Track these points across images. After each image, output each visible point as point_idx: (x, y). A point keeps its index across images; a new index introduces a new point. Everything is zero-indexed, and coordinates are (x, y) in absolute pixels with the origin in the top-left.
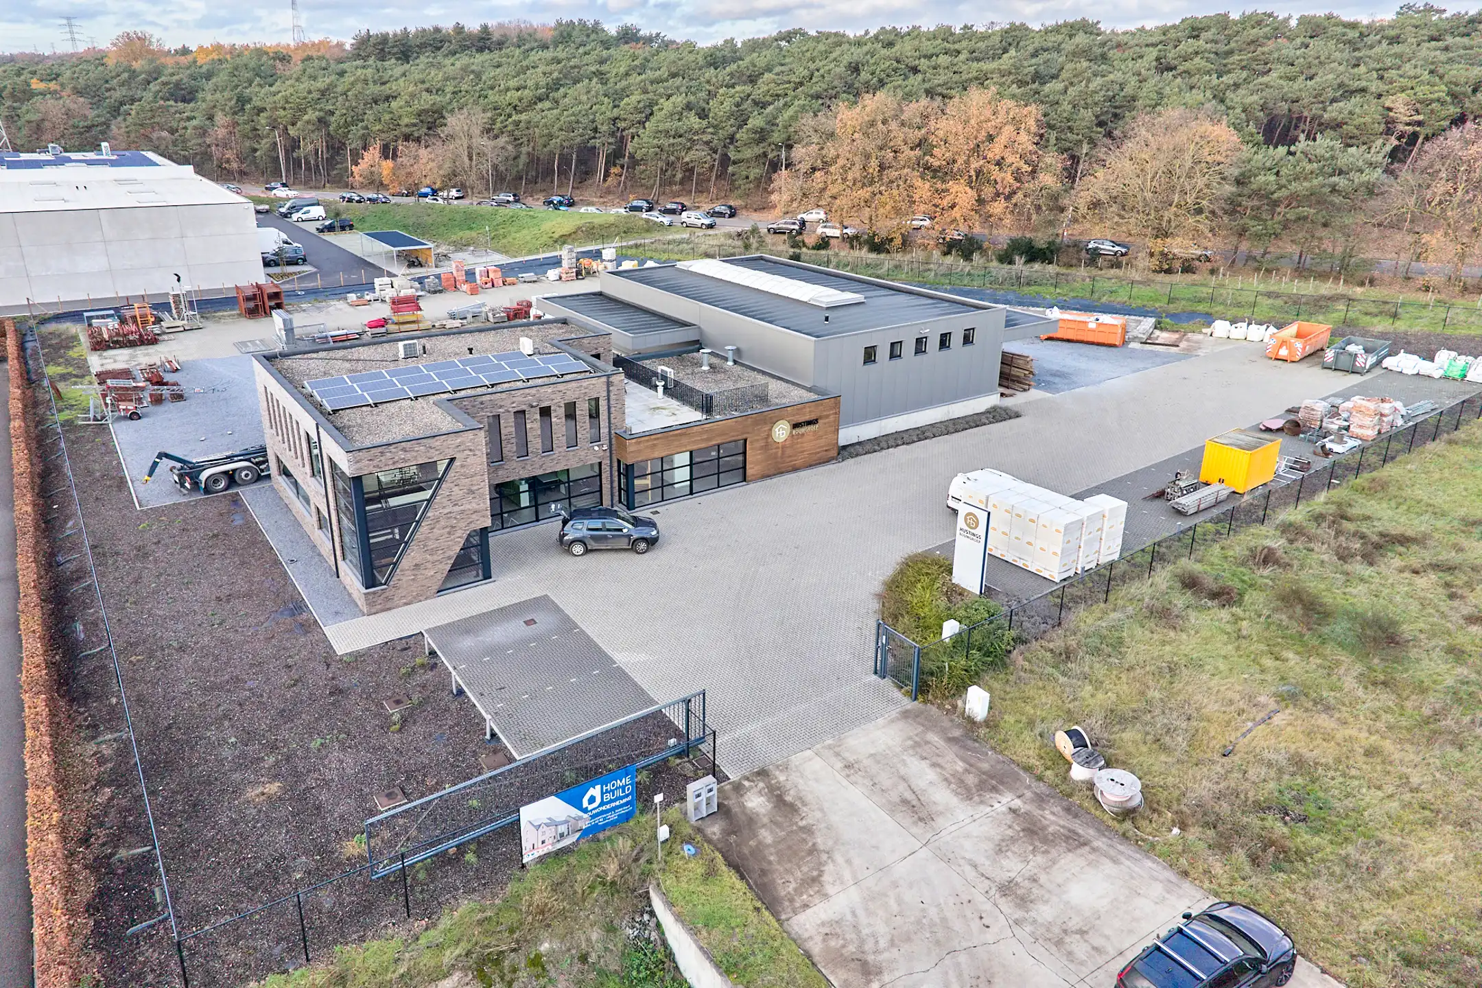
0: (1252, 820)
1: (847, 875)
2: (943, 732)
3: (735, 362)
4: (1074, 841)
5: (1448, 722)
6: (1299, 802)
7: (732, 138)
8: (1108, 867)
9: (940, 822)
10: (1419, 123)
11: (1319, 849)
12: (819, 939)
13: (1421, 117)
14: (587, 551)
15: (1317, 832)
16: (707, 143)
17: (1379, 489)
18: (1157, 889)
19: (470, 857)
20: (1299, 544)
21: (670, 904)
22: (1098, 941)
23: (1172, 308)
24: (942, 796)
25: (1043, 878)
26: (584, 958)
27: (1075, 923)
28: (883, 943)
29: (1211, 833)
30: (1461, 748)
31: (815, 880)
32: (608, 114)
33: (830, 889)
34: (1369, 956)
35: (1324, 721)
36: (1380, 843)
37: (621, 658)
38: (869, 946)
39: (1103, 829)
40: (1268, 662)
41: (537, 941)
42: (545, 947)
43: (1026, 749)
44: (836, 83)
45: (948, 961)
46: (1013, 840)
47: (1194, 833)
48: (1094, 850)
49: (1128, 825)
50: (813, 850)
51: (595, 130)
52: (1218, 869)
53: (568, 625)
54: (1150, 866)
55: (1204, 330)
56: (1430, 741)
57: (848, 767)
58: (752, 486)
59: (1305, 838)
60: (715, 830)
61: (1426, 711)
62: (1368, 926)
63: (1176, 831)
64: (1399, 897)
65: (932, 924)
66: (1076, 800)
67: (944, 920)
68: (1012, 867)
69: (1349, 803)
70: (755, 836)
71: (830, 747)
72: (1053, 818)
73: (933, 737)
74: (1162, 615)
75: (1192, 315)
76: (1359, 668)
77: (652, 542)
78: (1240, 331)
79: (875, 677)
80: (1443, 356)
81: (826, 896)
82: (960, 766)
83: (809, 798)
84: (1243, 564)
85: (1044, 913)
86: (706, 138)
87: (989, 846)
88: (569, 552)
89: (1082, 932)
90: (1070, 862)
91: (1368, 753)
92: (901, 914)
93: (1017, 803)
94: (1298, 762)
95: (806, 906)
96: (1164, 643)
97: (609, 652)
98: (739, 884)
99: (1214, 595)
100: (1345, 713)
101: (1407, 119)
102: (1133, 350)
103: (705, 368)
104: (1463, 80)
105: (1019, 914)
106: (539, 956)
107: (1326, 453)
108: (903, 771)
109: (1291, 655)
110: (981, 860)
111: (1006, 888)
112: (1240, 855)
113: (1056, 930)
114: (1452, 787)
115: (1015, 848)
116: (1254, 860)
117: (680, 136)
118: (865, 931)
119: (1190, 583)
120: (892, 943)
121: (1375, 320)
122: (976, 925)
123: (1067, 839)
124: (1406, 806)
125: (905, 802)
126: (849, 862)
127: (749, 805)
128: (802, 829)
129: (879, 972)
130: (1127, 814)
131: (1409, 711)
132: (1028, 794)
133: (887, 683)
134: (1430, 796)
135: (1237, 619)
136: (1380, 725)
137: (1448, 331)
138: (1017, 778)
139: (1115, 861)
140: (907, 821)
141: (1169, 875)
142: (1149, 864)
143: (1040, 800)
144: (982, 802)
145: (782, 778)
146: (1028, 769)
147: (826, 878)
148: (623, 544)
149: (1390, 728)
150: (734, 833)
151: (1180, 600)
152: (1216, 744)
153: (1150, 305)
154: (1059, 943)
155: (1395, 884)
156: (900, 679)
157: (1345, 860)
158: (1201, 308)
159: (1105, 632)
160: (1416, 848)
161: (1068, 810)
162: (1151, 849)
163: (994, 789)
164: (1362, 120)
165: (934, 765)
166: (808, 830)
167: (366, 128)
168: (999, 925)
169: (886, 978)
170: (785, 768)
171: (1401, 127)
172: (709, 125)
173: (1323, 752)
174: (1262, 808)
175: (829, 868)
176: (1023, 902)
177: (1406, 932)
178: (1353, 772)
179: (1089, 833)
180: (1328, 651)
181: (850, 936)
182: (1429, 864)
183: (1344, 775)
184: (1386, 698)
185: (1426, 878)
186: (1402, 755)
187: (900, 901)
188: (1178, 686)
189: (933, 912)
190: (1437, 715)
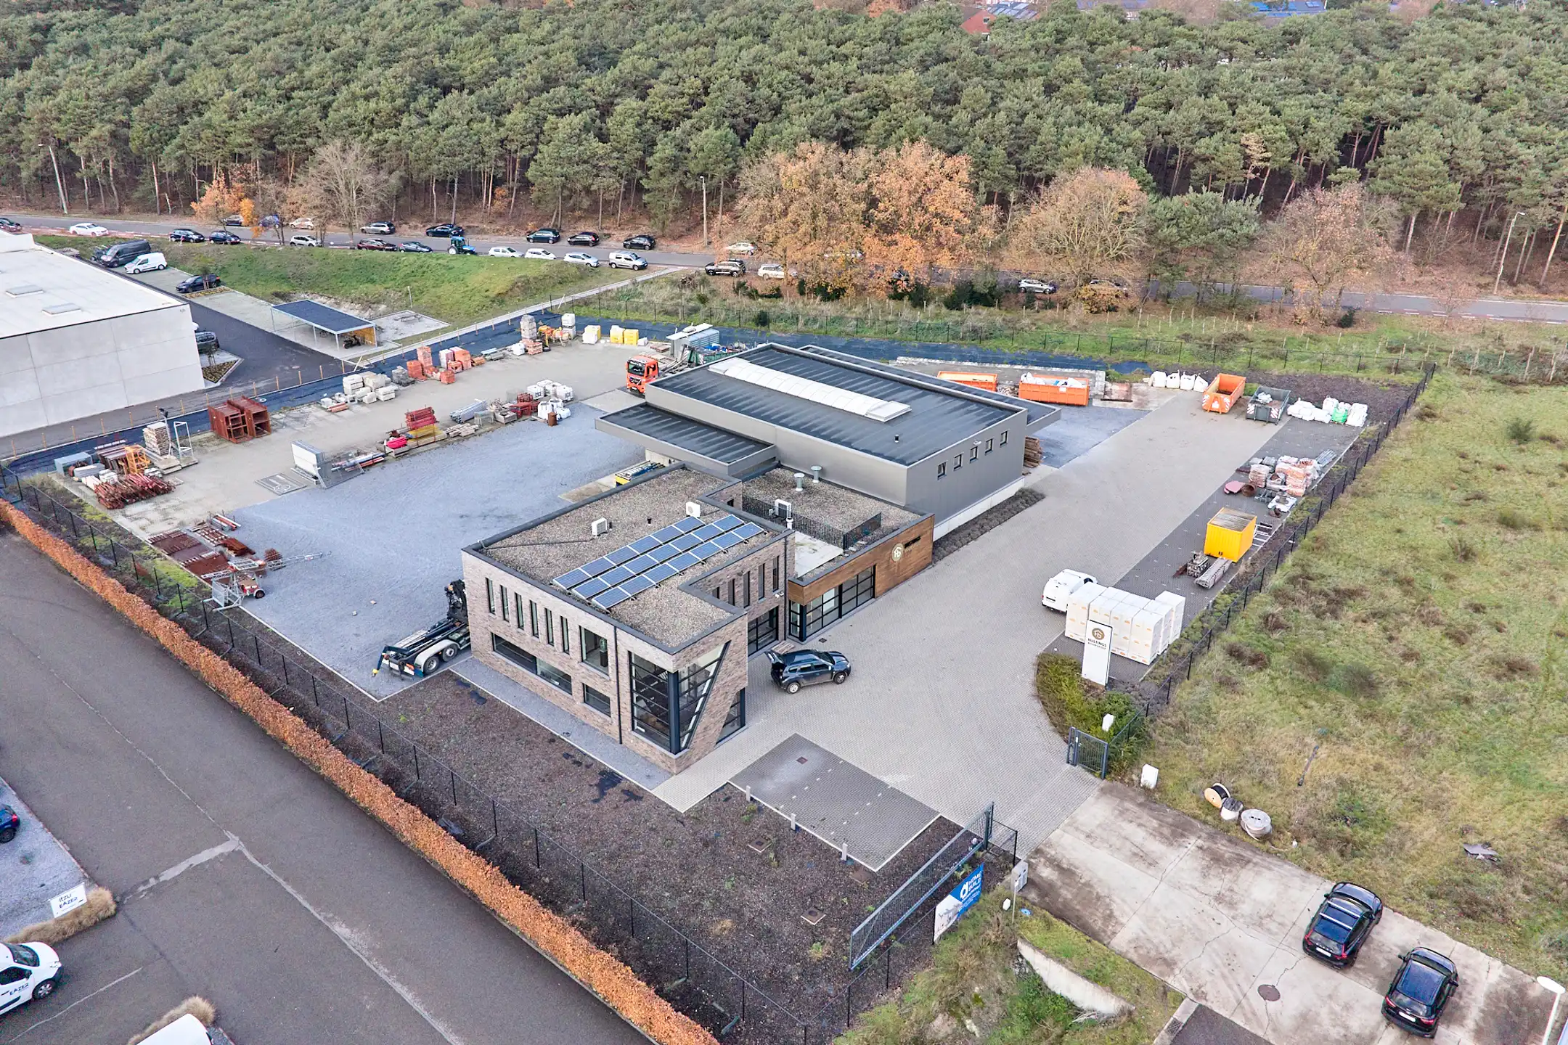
0: (1330, 827)
1: (1126, 908)
2: (1132, 800)
3: (820, 479)
4: (1244, 862)
5: (1412, 739)
6: (1350, 809)
7: (641, 163)
8: (1267, 873)
9: (1162, 863)
10: (1268, 159)
11: (1370, 838)
12: (1132, 951)
13: (1269, 155)
14: (800, 688)
15: (1365, 827)
16: (615, 169)
17: (1321, 546)
18: (1297, 882)
19: (896, 944)
20: (1290, 608)
21: (1037, 948)
22: (1280, 920)
23: (1113, 358)
24: (1155, 846)
25: (1236, 889)
26: (999, 992)
27: (1263, 912)
28: (1169, 946)
29: (1313, 840)
30: (1423, 756)
31: (1111, 916)
32: (494, 135)
33: (1123, 920)
34: (1412, 898)
35: (1346, 750)
36: (1399, 828)
37: (890, 780)
38: (1162, 949)
39: (1255, 850)
40: (1302, 711)
41: (971, 988)
42: (977, 990)
43: (1189, 804)
44: (738, 100)
45: (1208, 948)
46: (1209, 867)
47: (1305, 843)
48: (1256, 864)
49: (1268, 844)
50: (1098, 898)
51: (483, 154)
52: (1325, 863)
53: (831, 759)
54: (1288, 869)
55: (1145, 380)
56: (1407, 754)
57: (1088, 836)
58: (881, 600)
59: (1362, 834)
60: (1033, 896)
61: (1399, 732)
62: (1407, 880)
63: (1295, 843)
64: (1417, 860)
65: (1189, 929)
66: (1232, 834)
67: (1195, 925)
68: (1217, 884)
69: (1377, 805)
70: (1059, 895)
71: (1069, 825)
72: (1223, 847)
73: (1128, 805)
74: (1226, 683)
75: (1132, 365)
76: (1355, 707)
77: (847, 672)
78: (1175, 381)
79: (1069, 766)
80: (1329, 403)
81: (1122, 925)
82: (1155, 823)
83: (1077, 863)
84: (1261, 631)
85: (1245, 908)
86: (613, 163)
87: (1197, 874)
88: (787, 691)
89: (1270, 916)
90: (1246, 875)
91: (1376, 769)
92: (1169, 926)
93: (1200, 842)
94: (1341, 782)
95: (1114, 933)
96: (1236, 706)
97: (878, 777)
98: (1070, 928)
99: (1253, 661)
100: (1355, 742)
101: (1259, 156)
102: (1098, 409)
103: (799, 490)
104: (1296, 119)
105: (1232, 913)
106: (976, 996)
107: (1278, 513)
108: (1124, 833)
109: (1313, 703)
110: (1197, 884)
111: (1219, 898)
112: (1334, 852)
113: (1256, 918)
114: (1425, 783)
115: (1212, 872)
116: (1342, 854)
117: (585, 162)
118: (1155, 941)
119: (1235, 653)
120: (1174, 945)
121: (1271, 362)
122: (1213, 925)
123: (1238, 860)
124: (1405, 800)
125: (1135, 854)
126: (1123, 901)
127: (1044, 875)
128: (1084, 884)
129: (1175, 964)
130: (1264, 838)
131: (1390, 735)
132: (1204, 835)
133: (1078, 768)
134: (1415, 793)
135: (1273, 679)
136: (1377, 747)
137: (1324, 372)
138: (1192, 825)
139: (1270, 869)
140: (1143, 867)
141: (1301, 872)
142: (1287, 867)
143: (1211, 837)
144: (1180, 846)
145: (1053, 853)
146: (1195, 817)
147: (1116, 913)
148: (827, 678)
149: (1383, 748)
150: (1046, 895)
151: (1234, 669)
152: (1294, 778)
153: (1097, 356)
154: (1261, 925)
155: (1413, 852)
156: (1092, 767)
157: (1384, 842)
158: (1138, 357)
159: (1198, 704)
160: (1418, 828)
161: (1230, 841)
162: (1284, 858)
163: (1182, 835)
164: (1226, 157)
165: (1140, 825)
166: (1087, 884)
167: (182, 147)
168: (1226, 922)
169: (1180, 965)
170: (1051, 846)
171: (1255, 164)
172: (615, 149)
173: (1353, 773)
174: (1333, 817)
175: (1114, 907)
176: (1232, 905)
177: (1426, 879)
178: (1373, 784)
179: (1248, 854)
180: (1332, 696)
181: (1149, 946)
182: (1426, 836)
183: (1368, 786)
184: (1375, 728)
185: (1426, 846)
186: (1395, 766)
187: (1165, 919)
188: (1257, 739)
189: (1186, 922)
190: (1406, 734)
